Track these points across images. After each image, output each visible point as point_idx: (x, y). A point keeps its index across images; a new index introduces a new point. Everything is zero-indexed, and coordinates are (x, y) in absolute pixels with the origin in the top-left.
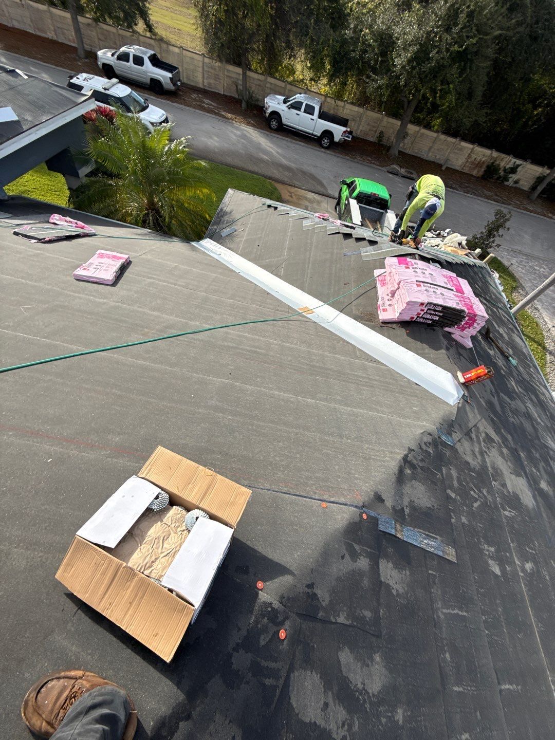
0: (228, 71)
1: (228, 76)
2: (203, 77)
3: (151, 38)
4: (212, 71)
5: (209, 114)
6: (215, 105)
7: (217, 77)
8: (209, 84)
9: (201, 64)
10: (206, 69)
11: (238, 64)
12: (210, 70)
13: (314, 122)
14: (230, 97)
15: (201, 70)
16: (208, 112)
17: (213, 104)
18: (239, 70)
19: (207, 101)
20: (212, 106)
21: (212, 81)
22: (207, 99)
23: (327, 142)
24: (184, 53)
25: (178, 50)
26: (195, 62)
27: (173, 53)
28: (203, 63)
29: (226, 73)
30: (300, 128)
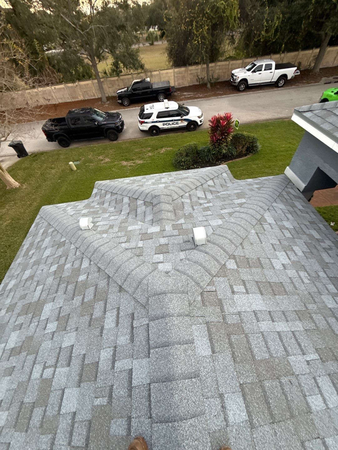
0: (190, 70)
1: (191, 74)
2: (175, 81)
4: (180, 75)
5: (196, 100)
6: (192, 93)
7: (183, 78)
8: (179, 84)
9: (173, 74)
10: (176, 75)
12: (179, 75)
13: (273, 73)
14: (194, 85)
15: (173, 77)
16: (194, 99)
17: (190, 93)
19: (185, 93)
20: (191, 94)
21: (180, 81)
22: (183, 92)
23: (282, 82)
24: (162, 72)
25: (157, 72)
26: (169, 75)
27: (155, 75)
28: (174, 72)
29: (189, 72)
30: (261, 82)
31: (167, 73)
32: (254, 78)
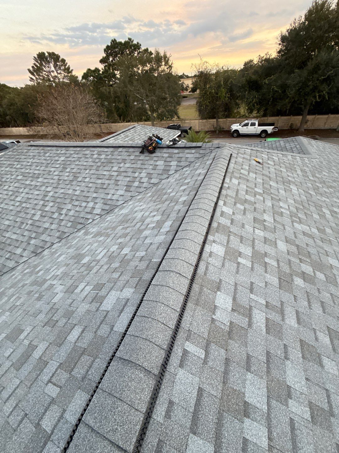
0: (209, 122)
2: (199, 127)
3: (179, 120)
4: (203, 124)
7: (205, 126)
8: (202, 129)
9: (198, 123)
10: (200, 124)
11: (214, 118)
13: (256, 128)
14: (211, 131)
15: (198, 125)
18: (215, 120)
21: (203, 127)
23: (263, 135)
24: (191, 121)
25: (189, 121)
26: (196, 123)
27: (187, 123)
28: (199, 122)
29: (209, 123)
30: (249, 133)
31: (195, 122)
32: (243, 130)
